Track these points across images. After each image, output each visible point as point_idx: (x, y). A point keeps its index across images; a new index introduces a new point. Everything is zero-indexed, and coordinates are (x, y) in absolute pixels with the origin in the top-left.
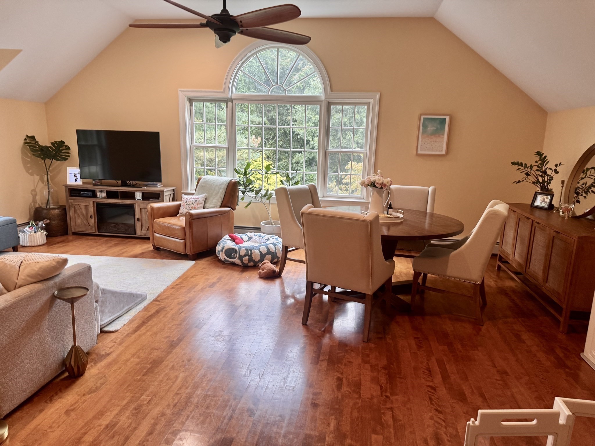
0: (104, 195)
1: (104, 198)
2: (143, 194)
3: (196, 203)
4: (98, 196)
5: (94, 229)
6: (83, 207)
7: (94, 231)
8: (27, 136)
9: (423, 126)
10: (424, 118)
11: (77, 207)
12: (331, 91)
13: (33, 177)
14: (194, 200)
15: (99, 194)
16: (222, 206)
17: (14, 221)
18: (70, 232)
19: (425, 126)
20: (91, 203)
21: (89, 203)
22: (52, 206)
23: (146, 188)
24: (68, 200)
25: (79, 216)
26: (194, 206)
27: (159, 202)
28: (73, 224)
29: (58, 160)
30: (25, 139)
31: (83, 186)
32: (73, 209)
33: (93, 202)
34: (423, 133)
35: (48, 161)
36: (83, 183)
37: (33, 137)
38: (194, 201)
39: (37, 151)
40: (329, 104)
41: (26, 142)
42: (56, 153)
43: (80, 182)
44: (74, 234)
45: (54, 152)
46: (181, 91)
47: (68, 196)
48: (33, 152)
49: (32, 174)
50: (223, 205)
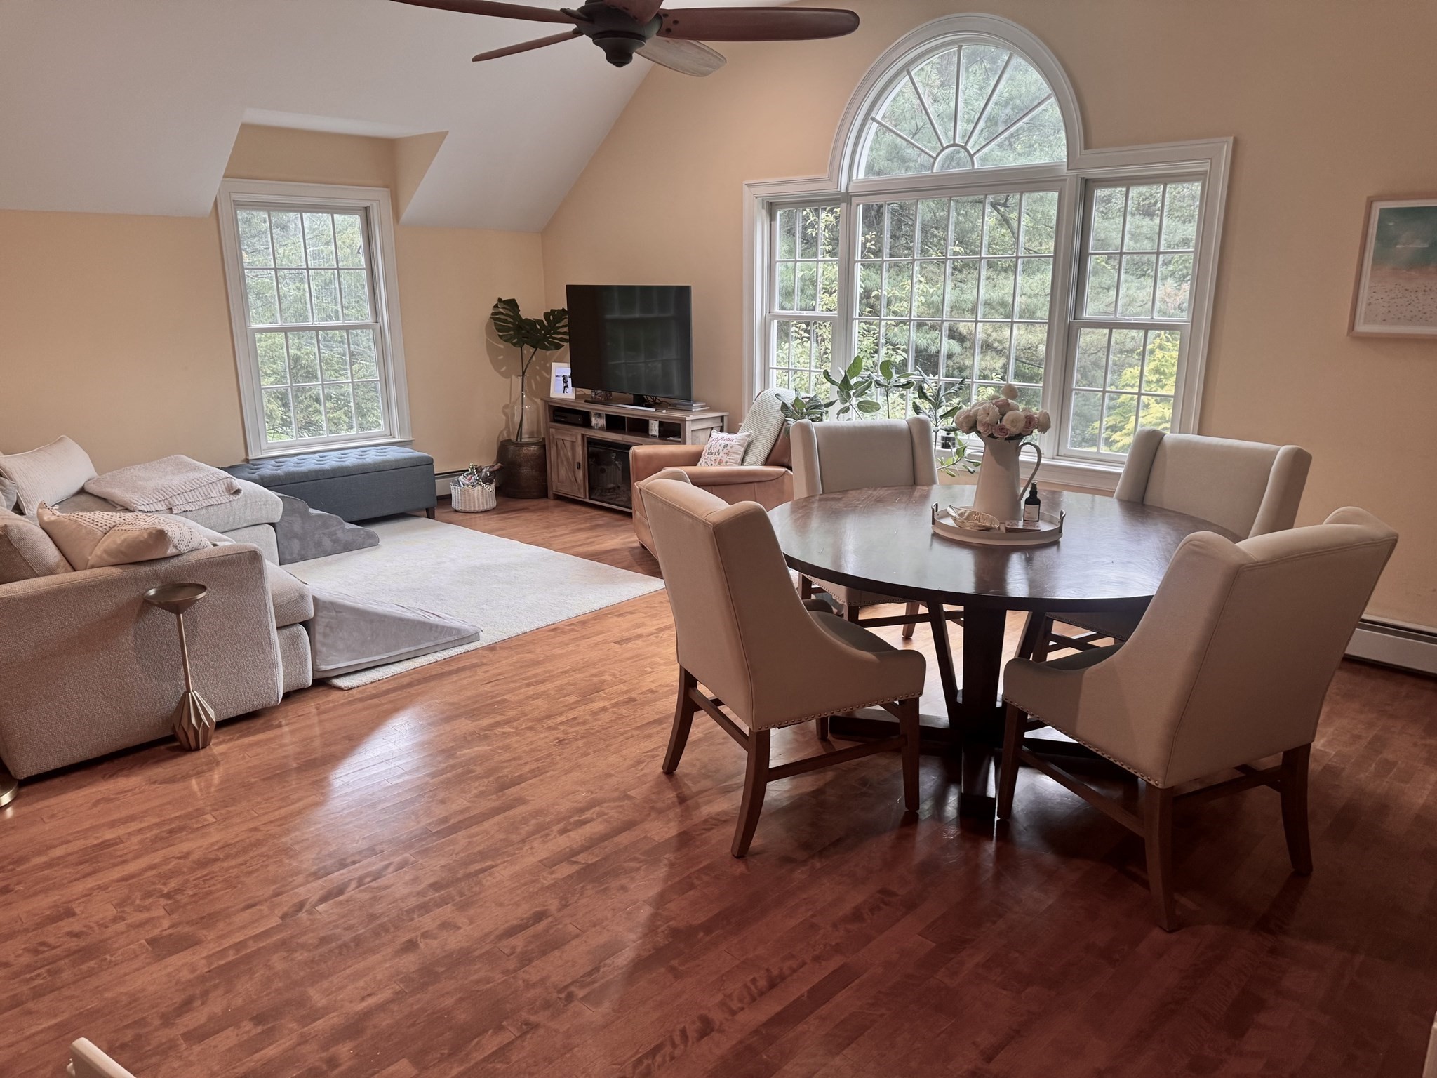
0: (602, 422)
1: (601, 429)
2: (661, 424)
3: (725, 451)
4: (593, 424)
5: (582, 491)
6: (568, 444)
7: (581, 494)
8: (500, 300)
9: (1378, 238)
10: (1382, 210)
11: (560, 443)
12: (1087, 146)
13: (509, 380)
14: (724, 443)
15: (594, 421)
16: (766, 463)
17: (428, 462)
18: (550, 494)
19: (1385, 239)
20: (579, 437)
21: (576, 438)
22: (525, 439)
23: (664, 411)
24: (547, 429)
25: (562, 463)
26: (720, 458)
27: (679, 443)
28: (554, 477)
29: (547, 349)
30: (496, 306)
31: (575, 404)
32: (555, 447)
33: (583, 435)
34: (1376, 261)
35: (528, 350)
36: (577, 397)
37: (512, 304)
38: (722, 446)
39: (509, 329)
40: (1087, 187)
41: (496, 311)
42: (546, 334)
43: (570, 394)
44: (559, 497)
45: (543, 332)
46: (749, 186)
47: (548, 420)
48: (499, 331)
49: (506, 375)
50: (770, 460)
